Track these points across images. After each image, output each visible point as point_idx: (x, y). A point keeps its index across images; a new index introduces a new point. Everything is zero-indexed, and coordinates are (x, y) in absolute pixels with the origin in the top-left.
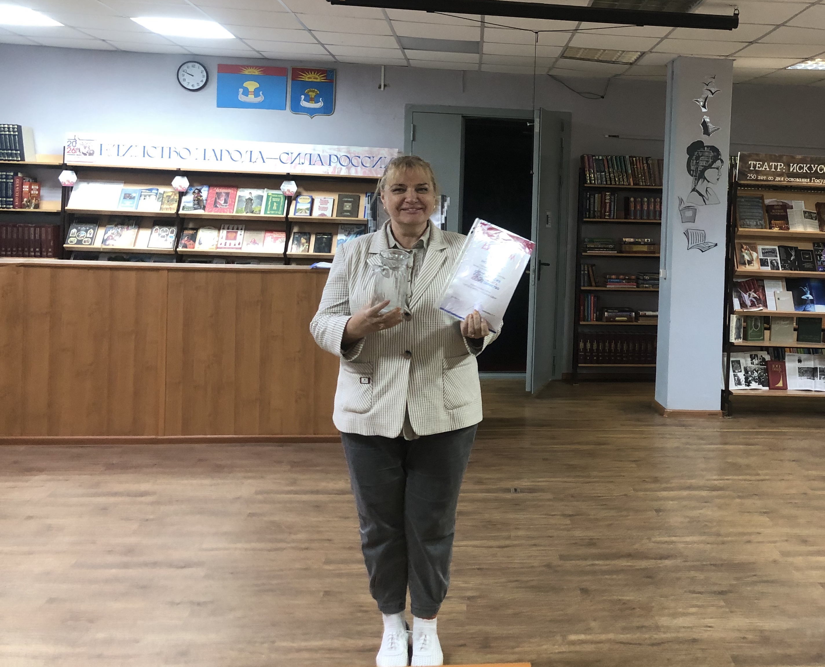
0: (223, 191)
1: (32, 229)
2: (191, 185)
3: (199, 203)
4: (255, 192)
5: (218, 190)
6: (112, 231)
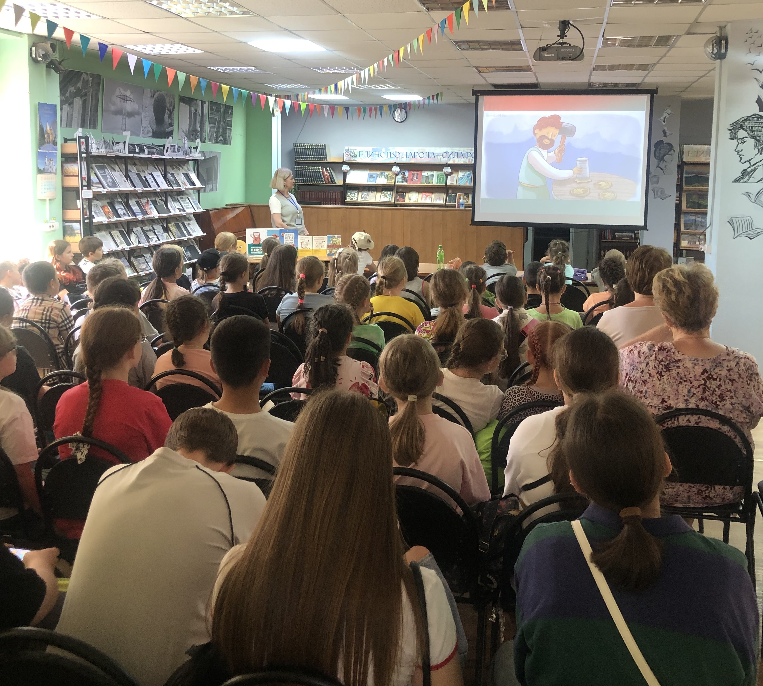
0: (415, 173)
1: (332, 193)
2: (400, 171)
3: (404, 179)
4: (430, 173)
5: (413, 172)
6: (365, 194)
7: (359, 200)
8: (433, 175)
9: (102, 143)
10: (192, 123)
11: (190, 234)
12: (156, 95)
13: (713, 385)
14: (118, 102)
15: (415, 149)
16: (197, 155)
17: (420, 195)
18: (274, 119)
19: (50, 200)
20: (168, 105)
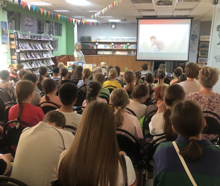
0: (119, 45)
1: (93, 52)
2: (114, 44)
3: (115, 47)
4: (123, 45)
6: (103, 52)
7: (101, 54)
8: (124, 46)
9: (22, 35)
10: (50, 29)
11: (50, 64)
12: (38, 20)
13: (212, 104)
14: (26, 22)
15: (118, 38)
16: (51, 39)
17: (120, 52)
18: (75, 28)
19: (7, 52)
20: (42, 23)
